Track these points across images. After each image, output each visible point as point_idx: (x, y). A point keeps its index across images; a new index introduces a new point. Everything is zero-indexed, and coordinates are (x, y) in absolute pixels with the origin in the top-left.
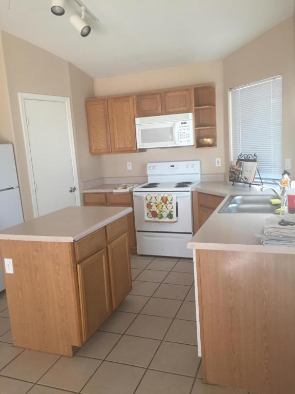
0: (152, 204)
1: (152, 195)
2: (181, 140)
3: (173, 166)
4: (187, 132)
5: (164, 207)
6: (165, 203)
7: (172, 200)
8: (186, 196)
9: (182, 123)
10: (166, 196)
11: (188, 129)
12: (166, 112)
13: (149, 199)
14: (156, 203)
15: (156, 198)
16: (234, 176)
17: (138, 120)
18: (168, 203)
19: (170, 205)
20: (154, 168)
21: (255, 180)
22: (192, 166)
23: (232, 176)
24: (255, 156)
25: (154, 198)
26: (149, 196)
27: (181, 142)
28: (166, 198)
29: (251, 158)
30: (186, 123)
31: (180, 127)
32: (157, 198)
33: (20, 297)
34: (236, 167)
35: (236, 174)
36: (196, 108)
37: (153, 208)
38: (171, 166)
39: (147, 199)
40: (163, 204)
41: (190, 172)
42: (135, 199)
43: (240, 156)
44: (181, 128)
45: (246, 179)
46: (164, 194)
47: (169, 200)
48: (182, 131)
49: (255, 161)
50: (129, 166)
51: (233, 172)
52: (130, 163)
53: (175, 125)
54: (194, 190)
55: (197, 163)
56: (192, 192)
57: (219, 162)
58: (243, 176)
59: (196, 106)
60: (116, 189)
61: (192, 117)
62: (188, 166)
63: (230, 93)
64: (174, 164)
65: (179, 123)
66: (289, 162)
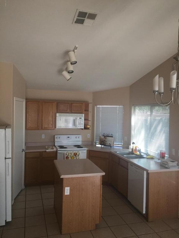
0: (69, 157)
1: (69, 152)
2: (79, 125)
4: (82, 122)
5: (75, 158)
6: (76, 156)
7: (79, 154)
8: (84, 152)
10: (76, 152)
13: (67, 154)
14: (71, 156)
15: (71, 153)
17: (58, 114)
18: (77, 156)
19: (78, 157)
20: (59, 138)
21: (114, 145)
23: (102, 143)
24: (112, 135)
25: (70, 154)
28: (76, 153)
29: (110, 136)
30: (81, 118)
31: (79, 120)
33: (71, 206)
34: (104, 139)
35: (104, 142)
37: (69, 159)
38: (68, 137)
39: (66, 154)
40: (74, 156)
42: (58, 154)
43: (104, 134)
45: (110, 144)
47: (78, 154)
48: (80, 122)
49: (112, 137)
50: (43, 136)
52: (44, 135)
53: (76, 119)
54: (88, 149)
55: (80, 136)
56: (87, 150)
57: (89, 136)
58: (108, 143)
59: (85, 111)
60: (48, 149)
61: (84, 116)
62: (76, 137)
63: (95, 107)
64: (68, 136)
65: (79, 118)
66: (126, 138)
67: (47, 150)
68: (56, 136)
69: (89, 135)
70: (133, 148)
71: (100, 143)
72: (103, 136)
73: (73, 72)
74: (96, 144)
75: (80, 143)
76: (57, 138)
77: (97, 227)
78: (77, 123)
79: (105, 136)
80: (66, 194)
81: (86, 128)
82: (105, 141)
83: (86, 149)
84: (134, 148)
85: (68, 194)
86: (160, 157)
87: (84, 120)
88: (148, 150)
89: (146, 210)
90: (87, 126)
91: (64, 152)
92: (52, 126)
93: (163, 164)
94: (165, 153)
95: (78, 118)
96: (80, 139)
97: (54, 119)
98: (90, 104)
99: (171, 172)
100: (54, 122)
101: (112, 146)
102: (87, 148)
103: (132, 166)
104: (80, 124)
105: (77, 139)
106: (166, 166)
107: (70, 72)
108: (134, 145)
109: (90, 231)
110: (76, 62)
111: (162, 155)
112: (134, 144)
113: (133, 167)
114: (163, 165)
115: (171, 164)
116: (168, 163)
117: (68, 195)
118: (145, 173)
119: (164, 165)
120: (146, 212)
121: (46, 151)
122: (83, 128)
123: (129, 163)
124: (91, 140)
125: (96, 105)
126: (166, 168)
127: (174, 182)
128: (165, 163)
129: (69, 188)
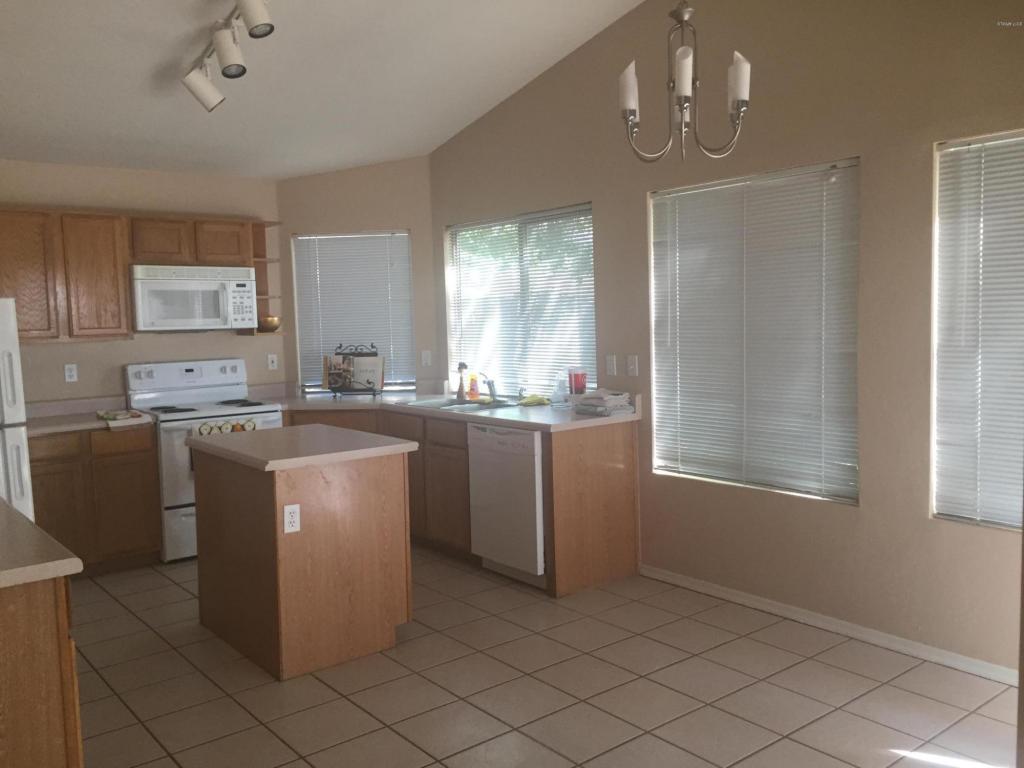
1: (212, 424)
2: (236, 316)
3: (191, 370)
4: (247, 302)
8: (274, 422)
9: (238, 285)
10: (242, 422)
11: (248, 298)
12: (198, 260)
13: (205, 433)
15: (220, 428)
16: (340, 380)
17: (139, 271)
20: (150, 374)
21: (385, 388)
22: (234, 369)
23: (336, 382)
24: (373, 347)
25: (216, 431)
26: (205, 427)
27: (236, 320)
28: (243, 426)
29: (365, 351)
30: (244, 286)
31: (234, 292)
32: (223, 429)
33: (309, 572)
34: (345, 366)
35: (346, 378)
36: (256, 259)
38: (187, 371)
39: (200, 433)
41: (230, 381)
42: (163, 437)
43: (340, 347)
44: (236, 294)
45: (369, 383)
46: (238, 419)
47: (249, 428)
48: (238, 300)
49: (375, 354)
50: (72, 374)
51: (339, 375)
52: (74, 366)
53: (224, 287)
54: (286, 407)
55: (240, 364)
56: (283, 412)
57: (274, 361)
58: (360, 379)
59: (255, 256)
60: (115, 419)
61: (253, 277)
62: (223, 370)
63: (292, 241)
64: (189, 365)
65: (233, 284)
66: (427, 356)
67: (112, 424)
68: (131, 370)
69: (274, 357)
70: (461, 387)
71: (330, 383)
72: (337, 354)
73: (243, 71)
74: (304, 392)
75: (242, 393)
76: (138, 375)
77: (401, 638)
78: (230, 309)
79: (346, 356)
80: (288, 529)
81: (264, 328)
82: (348, 371)
83: (279, 407)
84: (467, 389)
85: (297, 528)
86: (571, 392)
87: (258, 294)
88: (520, 381)
89: (545, 562)
90: (270, 319)
91: (189, 427)
92: (116, 320)
93: (585, 407)
94: (584, 376)
95: (232, 286)
96: (242, 375)
97: (121, 291)
98: (268, 231)
99: (613, 425)
100: (122, 302)
101: (378, 387)
102: (282, 404)
103: (484, 430)
104: (239, 309)
105: (230, 377)
106: (600, 409)
107: (233, 71)
108: (467, 375)
109: (381, 652)
110: (272, 28)
111: (577, 384)
112: (464, 371)
113: (488, 433)
114: (586, 410)
115: (611, 401)
116: (601, 398)
117: (297, 533)
118: (537, 436)
119: (592, 409)
120: (545, 570)
121: (108, 429)
122: (256, 325)
123: (469, 424)
124: (282, 377)
125: (295, 234)
126: (600, 415)
127: (621, 466)
128: (594, 402)
129: (296, 508)
